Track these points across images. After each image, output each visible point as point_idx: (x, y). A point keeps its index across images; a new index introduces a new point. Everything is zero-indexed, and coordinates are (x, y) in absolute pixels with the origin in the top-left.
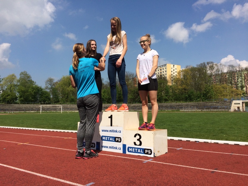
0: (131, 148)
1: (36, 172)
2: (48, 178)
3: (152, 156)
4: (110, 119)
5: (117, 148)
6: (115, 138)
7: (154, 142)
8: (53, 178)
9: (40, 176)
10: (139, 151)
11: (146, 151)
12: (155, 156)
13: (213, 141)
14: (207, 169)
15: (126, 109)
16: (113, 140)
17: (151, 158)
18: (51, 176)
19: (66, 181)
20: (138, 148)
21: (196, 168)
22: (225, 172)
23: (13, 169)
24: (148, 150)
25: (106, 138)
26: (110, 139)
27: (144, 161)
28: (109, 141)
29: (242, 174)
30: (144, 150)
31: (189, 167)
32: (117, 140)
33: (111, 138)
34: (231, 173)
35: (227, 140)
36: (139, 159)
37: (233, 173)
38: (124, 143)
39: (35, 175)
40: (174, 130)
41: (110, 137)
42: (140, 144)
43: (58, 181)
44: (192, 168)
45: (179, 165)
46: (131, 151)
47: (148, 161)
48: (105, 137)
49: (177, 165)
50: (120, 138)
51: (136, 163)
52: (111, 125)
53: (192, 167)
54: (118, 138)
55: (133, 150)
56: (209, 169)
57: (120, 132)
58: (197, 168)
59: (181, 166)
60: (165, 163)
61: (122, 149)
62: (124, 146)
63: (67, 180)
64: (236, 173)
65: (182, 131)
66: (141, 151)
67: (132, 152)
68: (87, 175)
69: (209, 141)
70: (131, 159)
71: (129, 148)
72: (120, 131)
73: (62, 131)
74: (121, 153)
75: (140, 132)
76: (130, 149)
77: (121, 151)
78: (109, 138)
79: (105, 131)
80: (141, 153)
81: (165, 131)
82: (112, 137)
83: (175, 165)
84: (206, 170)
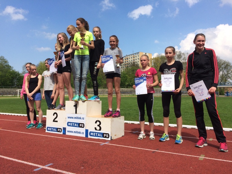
2: (14, 160)
3: (109, 139)
4: (75, 107)
5: (80, 133)
6: (79, 124)
7: (111, 128)
10: (99, 135)
12: (112, 139)
17: (108, 141)
19: (28, 163)
20: (98, 133)
24: (106, 134)
27: (101, 144)
28: (74, 126)
29: (176, 154)
30: (103, 134)
33: (76, 124)
37: (169, 153)
38: (87, 129)
42: (100, 129)
44: (139, 149)
46: (92, 135)
47: (105, 143)
48: (71, 123)
51: (94, 146)
52: (76, 113)
55: (94, 134)
56: (152, 149)
57: (84, 119)
58: (143, 149)
60: (118, 145)
61: (85, 133)
62: (87, 131)
66: (100, 135)
67: (93, 136)
70: (91, 142)
74: (84, 137)
75: (100, 119)
76: (91, 133)
78: (74, 124)
79: (71, 118)
80: (100, 137)
81: (122, 118)
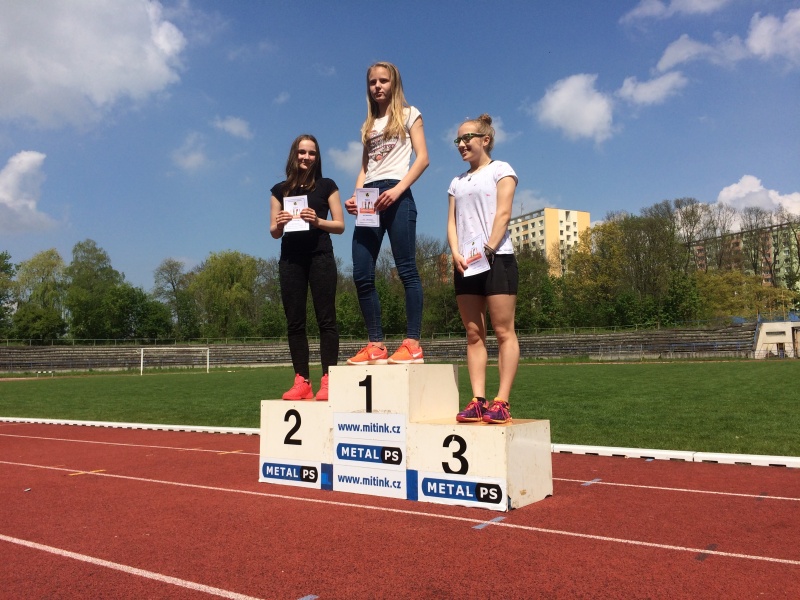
0: (432, 481)
1: (129, 565)
2: (168, 582)
3: (502, 506)
4: (364, 388)
5: (387, 483)
6: (381, 451)
9: (141, 578)
10: (460, 491)
11: (483, 492)
12: (513, 506)
13: (700, 457)
14: (683, 548)
15: (415, 356)
17: (499, 513)
20: (456, 483)
21: (645, 544)
22: (742, 556)
23: (54, 555)
24: (489, 486)
25: (353, 452)
26: (364, 453)
27: (476, 524)
28: (363, 459)
30: (476, 488)
31: (623, 541)
32: (386, 457)
33: (368, 451)
34: (760, 558)
35: (744, 451)
36: (460, 519)
37: (767, 559)
38: (410, 468)
39: (126, 573)
40: (573, 422)
41: (366, 447)
42: (464, 470)
44: (635, 545)
45: (591, 536)
47: (489, 522)
49: (584, 536)
50: (398, 450)
51: (450, 532)
52: (369, 409)
53: (633, 542)
54: (392, 449)
55: (441, 488)
56: (689, 547)
57: (398, 432)
58: (650, 544)
59: (598, 537)
60: (544, 530)
61: (404, 485)
62: (412, 475)
64: (777, 560)
65: (599, 423)
66: (465, 491)
67: (438, 495)
68: (294, 572)
69: (687, 455)
70: (434, 518)
71: (426, 481)
72: (399, 428)
73: (211, 429)
74: (402, 500)
75: (463, 431)
77: (401, 494)
78: (361, 450)
79: (348, 428)
80: (466, 498)
81: (544, 426)
82: (372, 448)
83: (576, 535)
84: (678, 551)
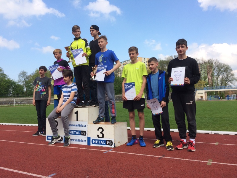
0: (94, 140)
2: (15, 172)
3: (113, 146)
4: (76, 114)
5: (82, 141)
6: (80, 132)
7: (114, 134)
8: (19, 171)
9: (7, 171)
10: (102, 142)
12: (116, 146)
14: (156, 156)
16: (79, 134)
17: (112, 148)
18: (18, 170)
20: (101, 140)
22: (170, 158)
24: (109, 141)
25: (73, 132)
26: (76, 132)
27: (105, 152)
28: (76, 134)
30: (106, 141)
32: (82, 133)
34: (174, 158)
38: (89, 136)
41: (76, 131)
42: (103, 137)
43: (23, 174)
44: (145, 156)
46: (94, 143)
47: (108, 151)
50: (85, 131)
51: (97, 154)
52: (77, 120)
54: (83, 131)
55: (97, 142)
56: (158, 156)
58: (148, 155)
61: (87, 141)
62: (89, 139)
63: (31, 173)
64: (178, 159)
67: (96, 144)
68: (51, 167)
70: (93, 150)
71: (93, 140)
75: (103, 126)
77: (86, 144)
79: (71, 126)
80: (103, 144)
81: (126, 124)
82: (78, 131)
